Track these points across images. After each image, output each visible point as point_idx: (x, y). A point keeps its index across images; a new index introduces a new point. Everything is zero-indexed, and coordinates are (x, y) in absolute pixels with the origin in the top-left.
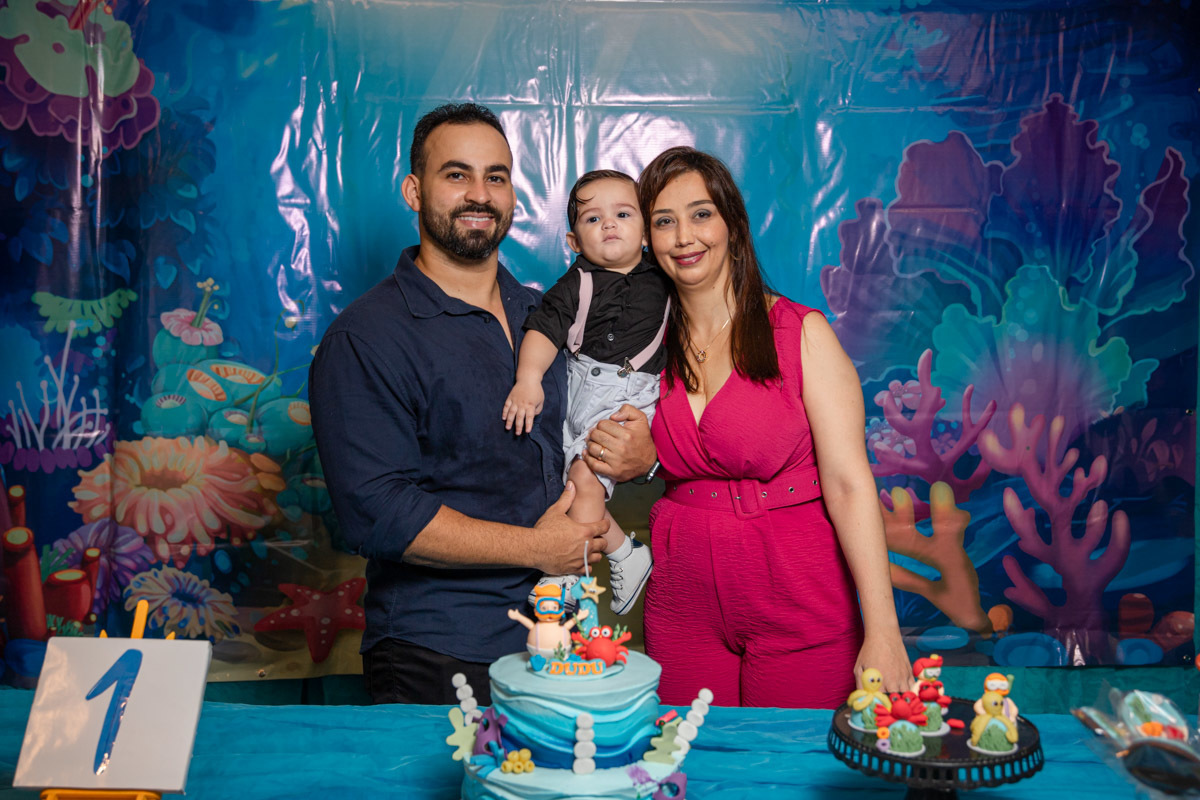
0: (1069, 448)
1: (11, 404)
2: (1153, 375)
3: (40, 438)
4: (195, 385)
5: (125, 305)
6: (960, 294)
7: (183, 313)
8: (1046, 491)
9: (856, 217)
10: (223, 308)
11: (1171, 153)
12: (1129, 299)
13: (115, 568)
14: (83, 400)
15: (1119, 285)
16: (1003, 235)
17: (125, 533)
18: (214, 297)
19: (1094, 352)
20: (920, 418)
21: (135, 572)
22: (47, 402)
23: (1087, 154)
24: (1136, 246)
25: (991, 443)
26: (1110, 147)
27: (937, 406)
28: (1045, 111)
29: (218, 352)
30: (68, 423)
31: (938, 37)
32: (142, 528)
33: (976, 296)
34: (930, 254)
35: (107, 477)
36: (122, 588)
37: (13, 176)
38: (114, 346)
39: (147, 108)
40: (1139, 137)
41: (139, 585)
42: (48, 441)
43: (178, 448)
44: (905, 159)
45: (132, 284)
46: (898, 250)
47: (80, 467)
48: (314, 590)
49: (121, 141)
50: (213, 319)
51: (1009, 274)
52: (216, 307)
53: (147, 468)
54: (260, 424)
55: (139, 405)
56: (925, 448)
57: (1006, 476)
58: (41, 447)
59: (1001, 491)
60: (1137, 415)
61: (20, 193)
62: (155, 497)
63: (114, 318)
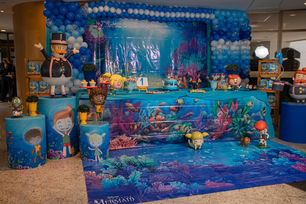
0: (196, 73)
2: (203, 66)
5: (103, 59)
6: (185, 58)
8: (194, 77)
9: (175, 50)
10: (113, 60)
11: (204, 44)
12: (201, 58)
16: (189, 52)
19: (198, 64)
20: (182, 70)
23: (197, 44)
24: (201, 53)
25: (189, 73)
26: (199, 43)
27: (184, 69)
28: (193, 40)
29: (113, 64)
30: (97, 72)
31: (182, 32)
33: (187, 58)
34: (182, 54)
37: (91, 46)
39: (105, 38)
40: (201, 42)
44: (180, 44)
45: (103, 58)
46: (179, 53)
47: (98, 77)
49: (102, 42)
51: (190, 56)
55: (104, 70)
56: (183, 73)
57: (190, 76)
60: (202, 70)
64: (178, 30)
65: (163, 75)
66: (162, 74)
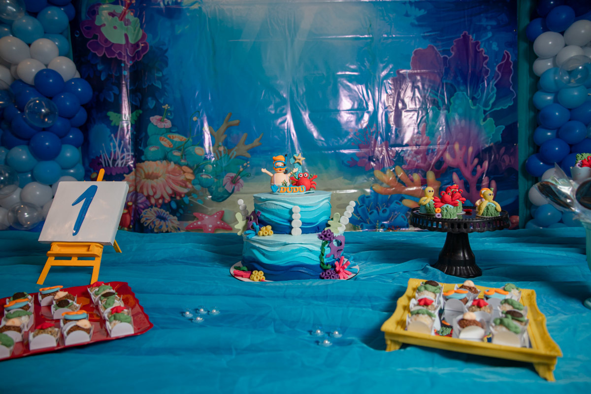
0: (475, 158)
1: (101, 151)
2: (503, 131)
3: (111, 163)
4: (163, 143)
5: (138, 115)
6: (435, 103)
7: (158, 117)
8: (467, 173)
9: (396, 76)
10: (171, 114)
11: (506, 52)
12: (494, 104)
13: (137, 208)
14: (125, 150)
15: (490, 99)
16: (449, 82)
17: (140, 195)
18: (168, 111)
19: (482, 124)
20: (422, 148)
21: (143, 209)
22: (113, 150)
23: (477, 53)
24: (496, 85)
25: (448, 156)
26: (485, 50)
27: (428, 144)
28: (462, 37)
29: (169, 130)
30: (120, 158)
31: (422, 12)
32: (146, 194)
33: (440, 104)
34: (423, 88)
35: (134, 177)
36: (139, 215)
37: (100, 72)
38: (135, 131)
39: (145, 46)
40: (495, 47)
41: (145, 214)
42: (113, 164)
43: (157, 165)
44: (413, 55)
45: (140, 108)
47: (124, 173)
48: (206, 215)
49: (136, 58)
50: (168, 119)
51: (452, 95)
52: (169, 114)
53: (147, 172)
54: (185, 155)
55: (143, 150)
56: (424, 159)
57: (453, 168)
58: (111, 166)
59: (452, 173)
60: (498, 145)
61: (103, 78)
62: (150, 182)
63: (135, 121)
64: (408, 5)
65: (350, 166)
66: (345, 162)
